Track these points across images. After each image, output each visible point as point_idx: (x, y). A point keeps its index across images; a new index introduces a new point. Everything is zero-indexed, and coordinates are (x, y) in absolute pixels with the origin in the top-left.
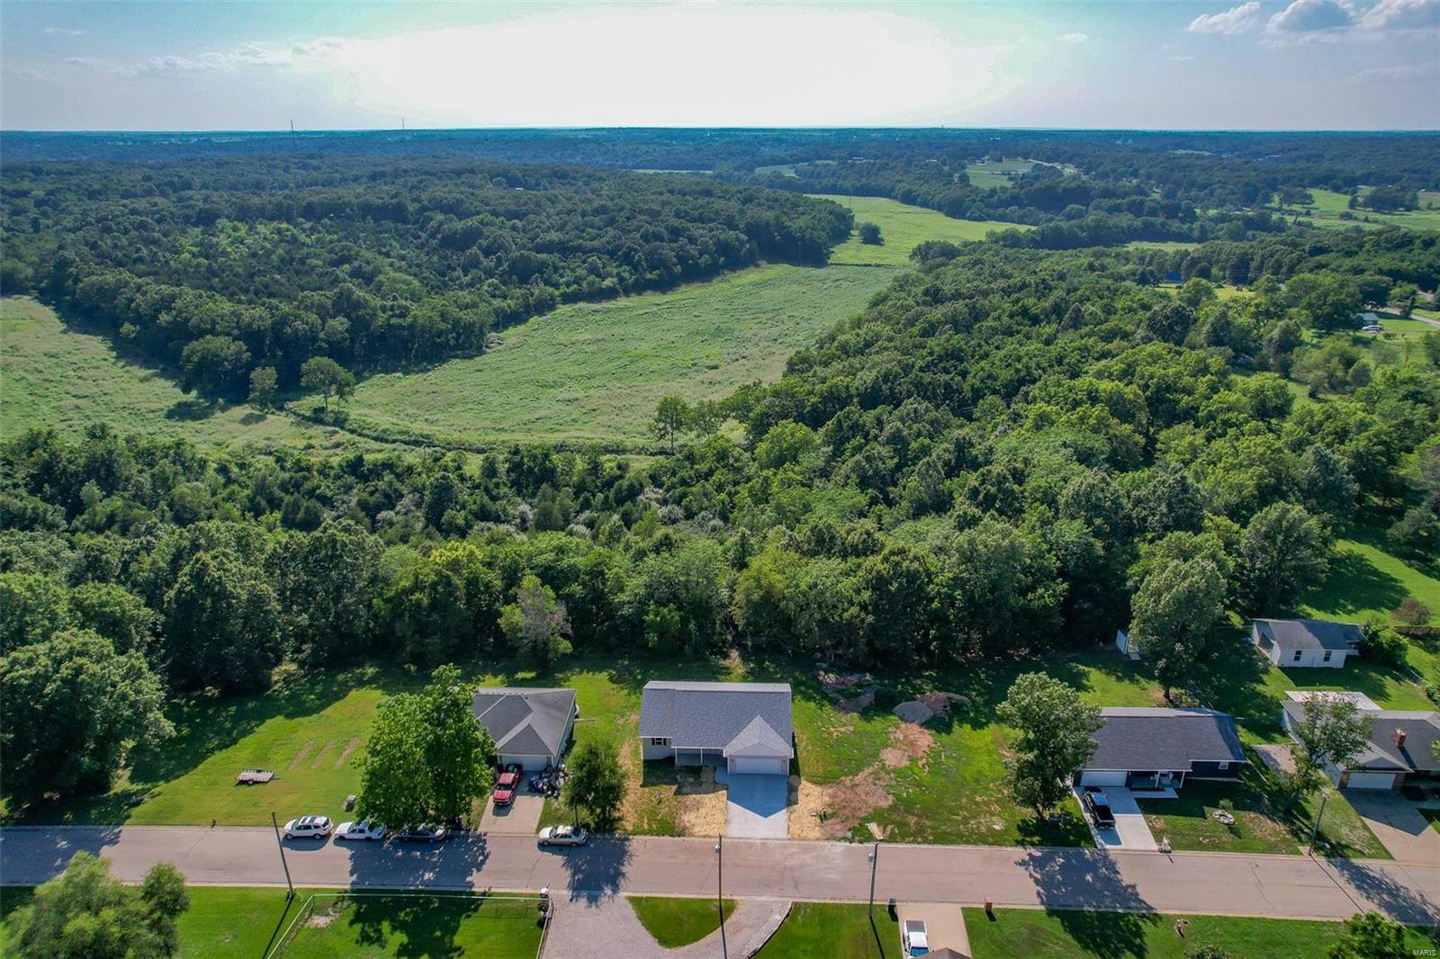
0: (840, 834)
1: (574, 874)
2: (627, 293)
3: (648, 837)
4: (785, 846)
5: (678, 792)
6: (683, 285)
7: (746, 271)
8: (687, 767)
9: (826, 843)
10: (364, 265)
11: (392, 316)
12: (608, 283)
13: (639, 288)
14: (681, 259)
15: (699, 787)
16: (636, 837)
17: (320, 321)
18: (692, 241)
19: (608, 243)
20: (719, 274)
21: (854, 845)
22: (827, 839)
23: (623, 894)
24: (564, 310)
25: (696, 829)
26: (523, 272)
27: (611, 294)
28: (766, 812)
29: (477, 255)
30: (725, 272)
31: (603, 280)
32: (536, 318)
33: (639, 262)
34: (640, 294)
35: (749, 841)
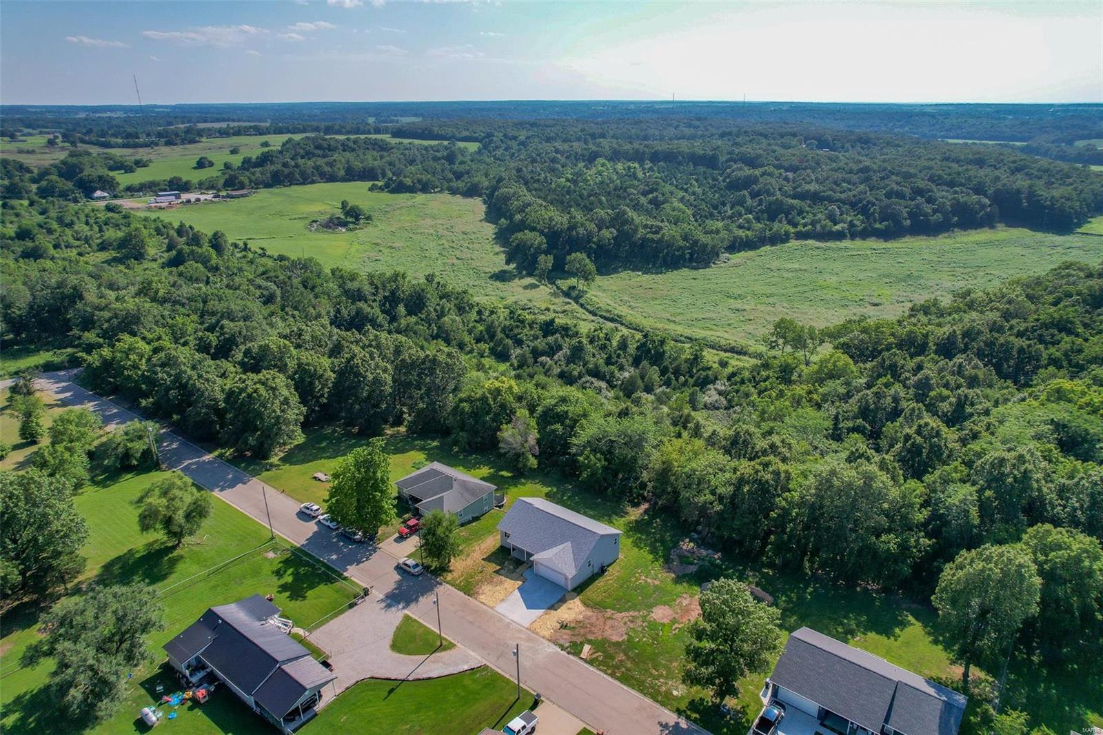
0: (561, 642)
1: (395, 589)
2: (853, 237)
3: (453, 588)
4: (520, 631)
5: (497, 572)
6: (908, 236)
7: (978, 231)
8: (517, 559)
9: (546, 642)
10: (659, 196)
11: (649, 232)
12: (838, 227)
13: (864, 234)
14: (912, 215)
15: (510, 574)
17: (596, 229)
18: (930, 201)
19: (854, 196)
20: (947, 231)
21: (563, 652)
22: (549, 640)
23: (406, 612)
24: (793, 243)
26: (773, 212)
27: (840, 236)
28: (530, 605)
29: (744, 196)
30: (956, 230)
31: (835, 224)
32: (768, 248)
33: (873, 213)
34: (864, 240)
35: (504, 618)
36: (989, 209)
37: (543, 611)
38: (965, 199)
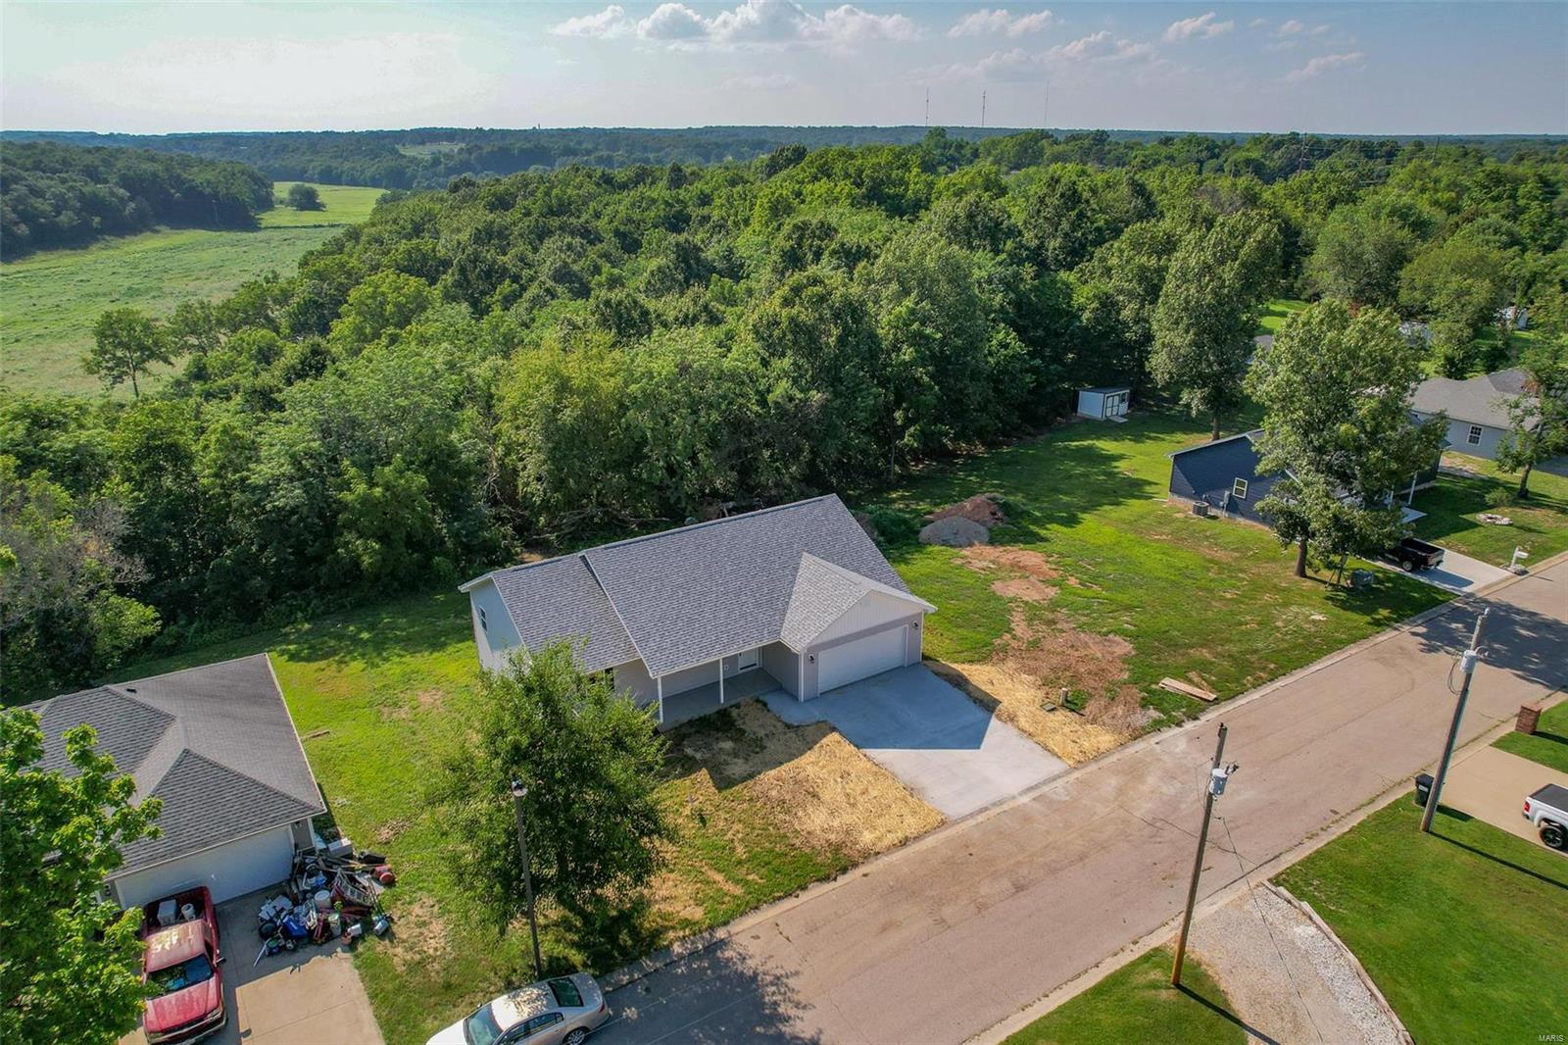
0: (1143, 721)
3: (769, 912)
4: (1088, 783)
8: (690, 723)
14: (25, 216)
15: (764, 752)
16: (736, 928)
18: (35, 192)
21: (1190, 726)
22: (1135, 738)
25: (867, 838)
30: (106, 237)
35: (1005, 807)
36: (133, 205)
37: (994, 722)
38: (88, 189)
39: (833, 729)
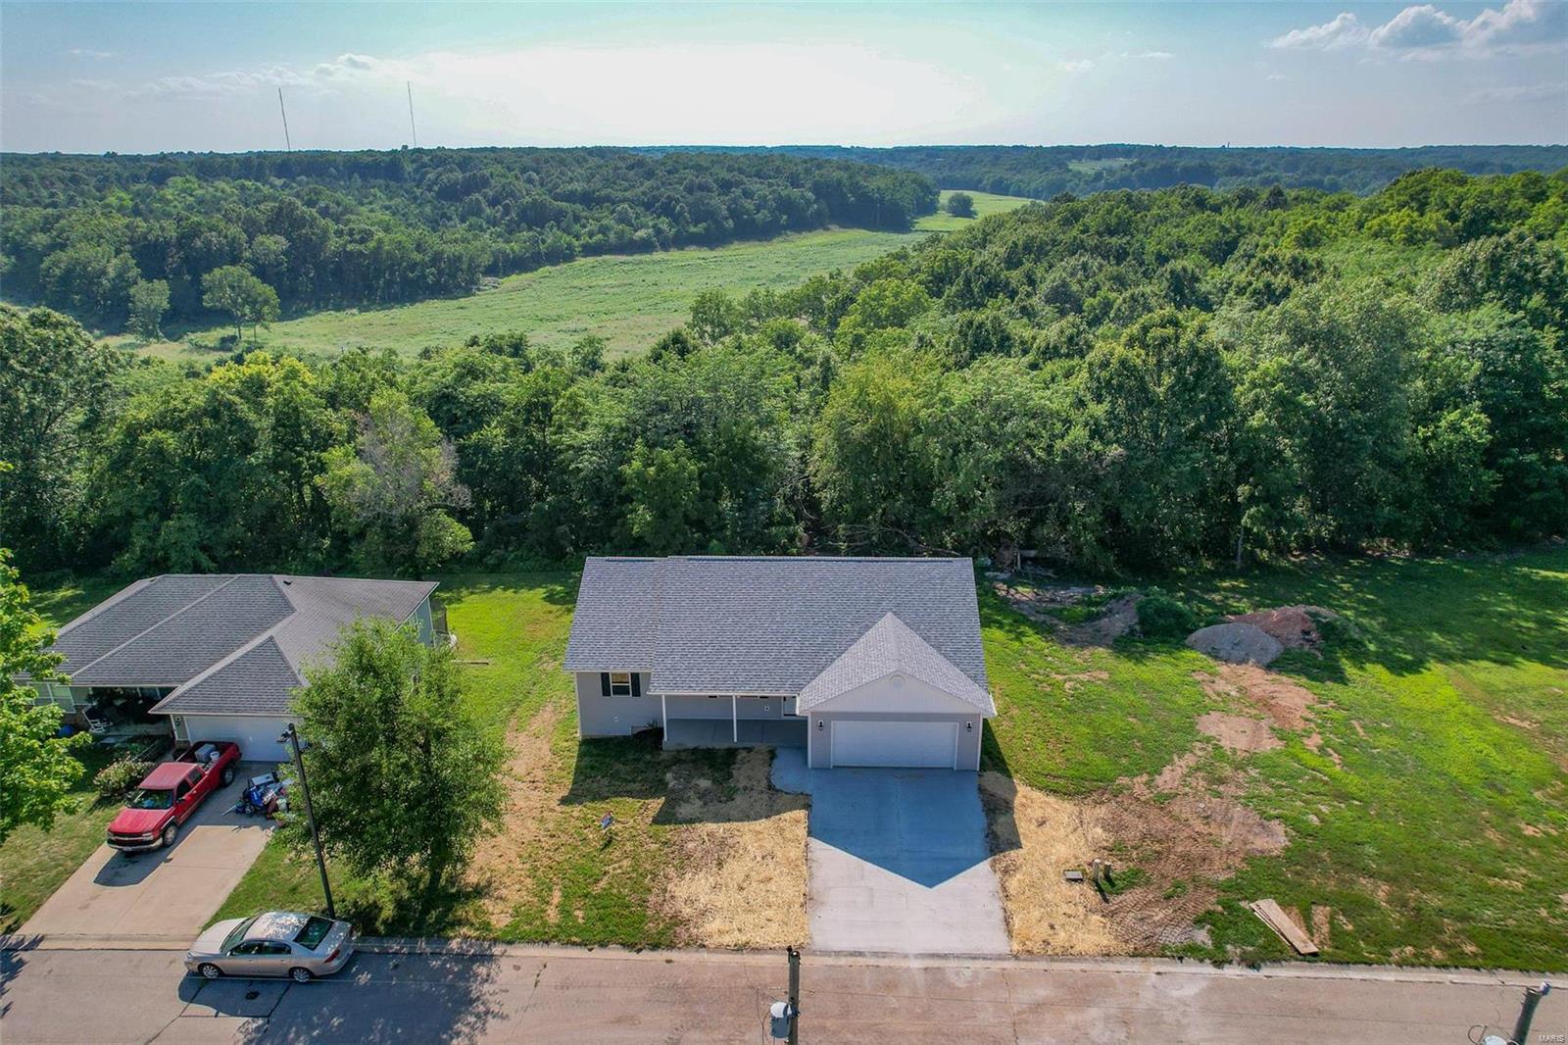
2: (665, 247)
4: (1007, 980)
5: (663, 818)
6: (736, 242)
7: (813, 233)
8: (695, 750)
11: (351, 242)
12: (641, 233)
13: (681, 242)
14: (734, 213)
15: (725, 802)
16: (511, 950)
17: (245, 237)
18: (747, 194)
19: (644, 193)
20: (780, 234)
21: (1232, 971)
22: (1140, 955)
24: (581, 261)
25: (712, 926)
26: (535, 217)
27: (645, 247)
28: (931, 873)
29: (479, 203)
30: (788, 232)
31: (636, 231)
32: (548, 268)
33: (681, 214)
34: (682, 249)
35: (884, 962)
36: (816, 206)
37: (984, 866)
38: (786, 192)
39: (808, 807)
